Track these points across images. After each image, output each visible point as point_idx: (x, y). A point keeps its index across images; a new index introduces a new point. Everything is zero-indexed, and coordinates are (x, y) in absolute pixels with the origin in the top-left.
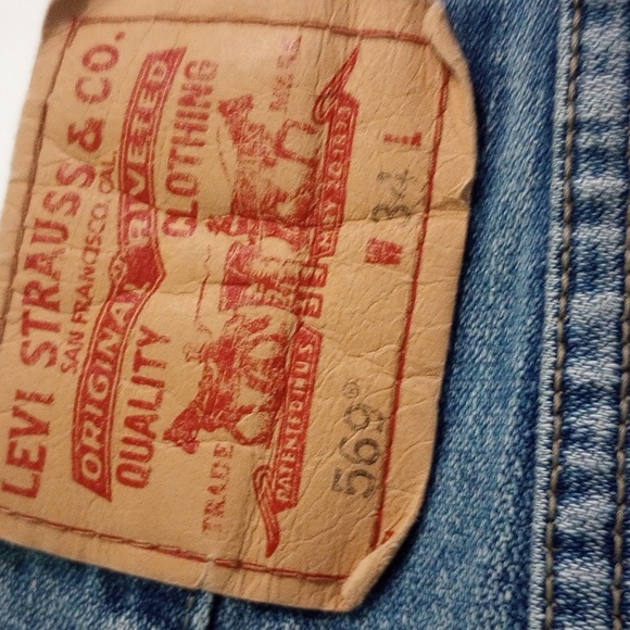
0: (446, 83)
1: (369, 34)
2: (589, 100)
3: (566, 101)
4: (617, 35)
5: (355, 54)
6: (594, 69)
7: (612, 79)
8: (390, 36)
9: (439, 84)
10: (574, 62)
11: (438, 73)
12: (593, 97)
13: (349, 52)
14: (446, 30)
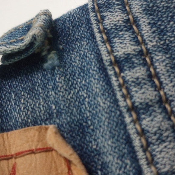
0: (69, 169)
1: (19, 155)
2: (162, 161)
3: (148, 164)
4: (161, 119)
5: (14, 168)
6: (156, 141)
7: (169, 144)
8: (32, 152)
9: (66, 170)
10: (143, 141)
11: (63, 164)
12: (163, 158)
13: (11, 168)
14: (60, 139)
